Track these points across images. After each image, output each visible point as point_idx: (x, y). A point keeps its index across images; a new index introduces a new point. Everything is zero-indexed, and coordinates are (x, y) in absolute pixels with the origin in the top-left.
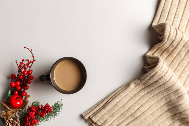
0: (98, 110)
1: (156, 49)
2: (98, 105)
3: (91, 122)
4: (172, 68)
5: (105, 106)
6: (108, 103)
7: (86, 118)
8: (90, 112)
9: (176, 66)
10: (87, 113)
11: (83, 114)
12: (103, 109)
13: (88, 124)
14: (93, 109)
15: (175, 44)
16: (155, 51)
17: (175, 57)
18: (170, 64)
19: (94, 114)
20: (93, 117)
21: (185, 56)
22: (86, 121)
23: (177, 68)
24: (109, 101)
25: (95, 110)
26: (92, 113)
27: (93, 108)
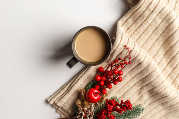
0: (62, 95)
1: (130, 15)
2: (62, 89)
3: (57, 107)
4: (146, 35)
5: (69, 90)
6: (72, 87)
7: (52, 103)
8: (54, 97)
9: (151, 33)
10: (52, 98)
11: (48, 100)
12: (67, 93)
13: (55, 109)
14: (58, 94)
15: (152, 7)
16: (129, 16)
17: (151, 24)
18: (145, 31)
19: (59, 99)
20: (58, 103)
21: (160, 23)
22: (52, 106)
23: (151, 35)
24: (72, 85)
25: (60, 94)
26: (56, 98)
27: (58, 92)
